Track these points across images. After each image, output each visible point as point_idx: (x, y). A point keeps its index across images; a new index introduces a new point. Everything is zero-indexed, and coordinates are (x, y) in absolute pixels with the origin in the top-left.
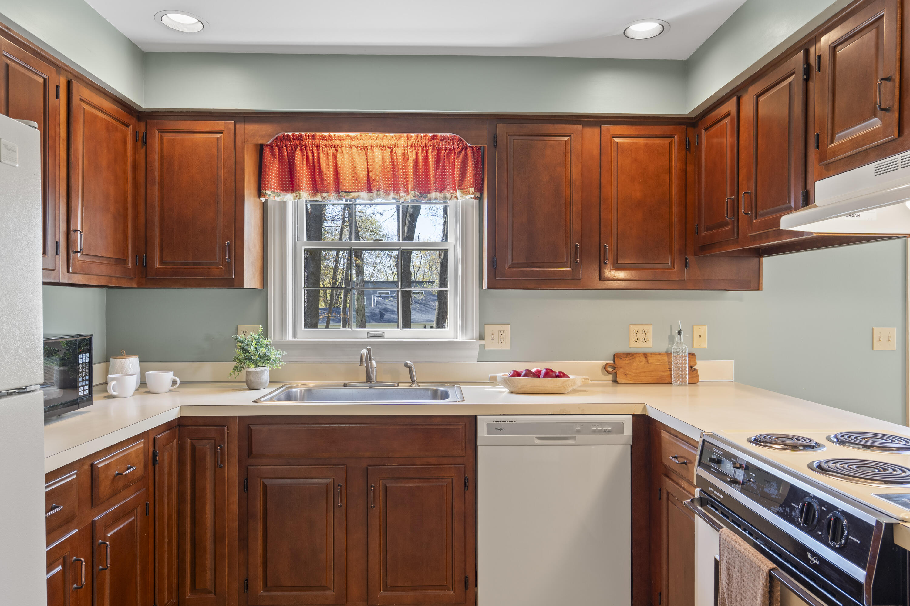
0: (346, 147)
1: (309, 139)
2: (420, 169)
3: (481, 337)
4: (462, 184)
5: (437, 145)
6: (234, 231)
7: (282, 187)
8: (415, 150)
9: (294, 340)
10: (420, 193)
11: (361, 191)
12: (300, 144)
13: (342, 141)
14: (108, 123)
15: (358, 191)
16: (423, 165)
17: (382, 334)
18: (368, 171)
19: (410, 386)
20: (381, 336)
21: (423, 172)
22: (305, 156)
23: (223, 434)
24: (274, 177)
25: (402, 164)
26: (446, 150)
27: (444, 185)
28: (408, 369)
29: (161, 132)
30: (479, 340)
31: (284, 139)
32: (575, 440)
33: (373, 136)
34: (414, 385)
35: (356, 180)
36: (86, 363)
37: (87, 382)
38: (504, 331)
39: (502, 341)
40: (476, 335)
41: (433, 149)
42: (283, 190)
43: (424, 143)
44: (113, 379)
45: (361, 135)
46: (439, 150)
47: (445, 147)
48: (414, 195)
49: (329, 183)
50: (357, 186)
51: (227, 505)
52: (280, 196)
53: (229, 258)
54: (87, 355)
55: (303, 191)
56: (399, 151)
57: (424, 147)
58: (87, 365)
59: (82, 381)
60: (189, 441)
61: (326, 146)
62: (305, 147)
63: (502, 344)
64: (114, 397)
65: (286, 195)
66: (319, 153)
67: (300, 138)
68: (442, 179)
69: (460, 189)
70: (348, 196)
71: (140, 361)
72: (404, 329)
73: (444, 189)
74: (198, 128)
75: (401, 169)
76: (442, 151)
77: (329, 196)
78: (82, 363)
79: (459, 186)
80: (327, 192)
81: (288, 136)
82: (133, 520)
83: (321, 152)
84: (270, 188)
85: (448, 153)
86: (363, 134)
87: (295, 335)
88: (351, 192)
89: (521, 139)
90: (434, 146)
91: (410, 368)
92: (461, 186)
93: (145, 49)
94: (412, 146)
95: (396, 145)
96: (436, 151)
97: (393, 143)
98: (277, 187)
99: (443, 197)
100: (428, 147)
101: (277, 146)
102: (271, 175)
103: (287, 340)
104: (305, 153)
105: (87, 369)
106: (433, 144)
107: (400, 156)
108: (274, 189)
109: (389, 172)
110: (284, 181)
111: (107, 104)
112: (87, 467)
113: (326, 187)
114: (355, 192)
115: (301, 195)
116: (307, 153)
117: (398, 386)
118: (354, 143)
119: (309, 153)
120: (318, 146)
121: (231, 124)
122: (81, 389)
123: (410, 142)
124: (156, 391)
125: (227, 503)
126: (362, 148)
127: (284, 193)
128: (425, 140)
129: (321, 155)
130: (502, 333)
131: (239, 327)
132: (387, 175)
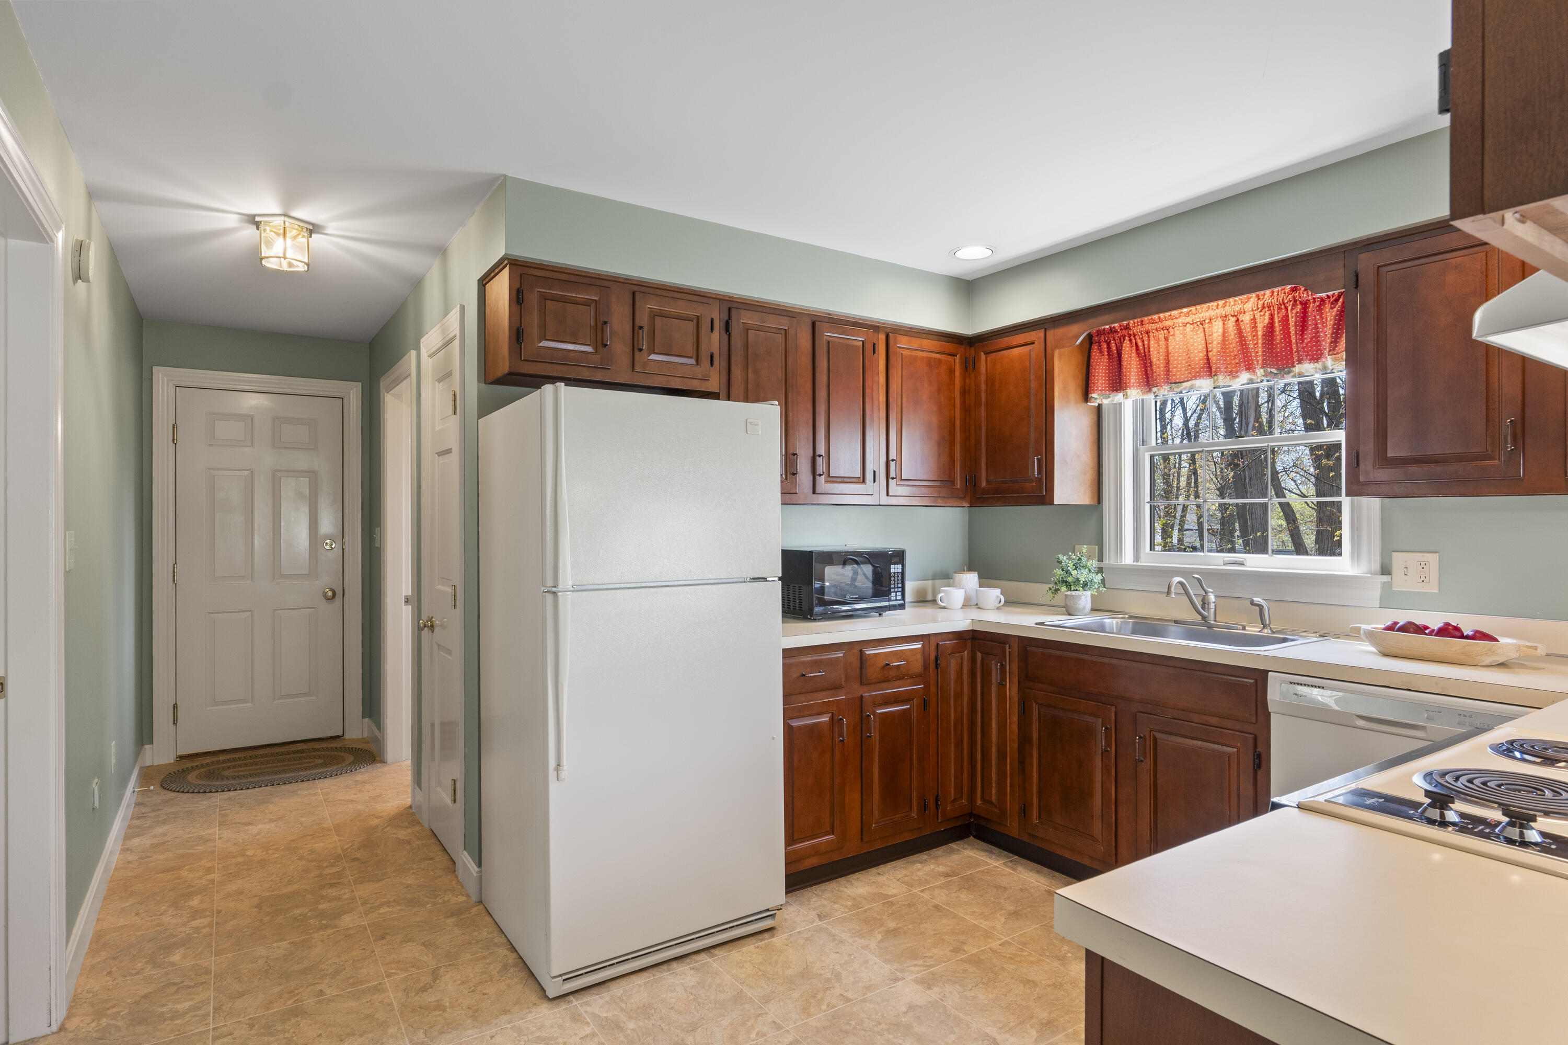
0: (1179, 326)
1: (1138, 325)
2: (1278, 335)
3: (1386, 570)
4: (1336, 346)
5: (1300, 297)
6: (1044, 445)
7: (1113, 387)
8: (1270, 312)
9: (1135, 563)
10: (1278, 369)
11: (1196, 379)
12: (1128, 334)
13: (1175, 320)
14: (929, 359)
15: (1191, 380)
16: (1281, 330)
17: (1243, 561)
18: (1207, 352)
19: (1259, 632)
20: (1241, 564)
21: (1282, 339)
22: (1134, 347)
23: (1005, 652)
24: (1102, 377)
25: (1251, 334)
26: (1314, 302)
27: (1321, 351)
28: (1258, 608)
29: (986, 353)
30: (1382, 574)
31: (1112, 332)
32: (1426, 732)
33: (1212, 306)
34: (1266, 631)
35: (1190, 365)
36: (898, 573)
37: (900, 590)
38: (1427, 563)
39: (1423, 578)
40: (1377, 566)
41: (1294, 305)
42: (1113, 391)
43: (1281, 299)
44: (944, 591)
45: (1196, 309)
46: (1305, 305)
47: (1314, 298)
48: (1263, 374)
49: (1159, 375)
50: (1190, 373)
51: (1008, 723)
52: (1109, 397)
53: (1040, 472)
54: (900, 566)
55: (1130, 389)
56: (1246, 318)
57: (1281, 305)
58: (900, 575)
59: (894, 588)
60: (979, 655)
61: (1156, 330)
62: (1134, 336)
63: (1423, 583)
64: (944, 608)
65: (1116, 396)
66: (1149, 340)
67: (1127, 328)
68: (1316, 342)
69: (1332, 355)
70: (1178, 387)
71: (980, 577)
72: (1275, 556)
73: (1321, 356)
74: (1014, 343)
75: (1250, 341)
76: (1310, 304)
77: (1158, 390)
78: (894, 573)
79: (1330, 351)
80: (1157, 386)
81: (1114, 327)
82: (907, 709)
83: (1152, 338)
84: (1096, 390)
85: (1319, 306)
86: (1198, 307)
87: (1137, 557)
88: (1183, 382)
89: (1400, 268)
90: (1295, 301)
91: (1261, 607)
92: (1333, 350)
93: (969, 278)
94: (1263, 307)
95: (1242, 310)
96: (1299, 307)
97: (1237, 309)
98: (1105, 387)
99: (1321, 368)
100: (1287, 302)
101: (1106, 341)
102: (1097, 376)
103: (1123, 563)
104: (1134, 344)
105: (900, 578)
106: (1294, 297)
107: (1247, 324)
108: (1101, 390)
109: (1234, 347)
110: (1114, 380)
111: (927, 343)
112: (856, 651)
113: (1155, 380)
114: (1188, 381)
115: (1129, 394)
116: (1136, 343)
117: (1244, 628)
118: (1189, 319)
119: (1139, 341)
120: (1148, 333)
121: (1041, 333)
122: (893, 594)
123: (1260, 303)
124: (986, 608)
125: (1008, 721)
126: (1199, 323)
127: (1115, 393)
128: (1283, 295)
129: (1152, 342)
130: (1423, 565)
131: (1076, 546)
132: (1232, 352)
